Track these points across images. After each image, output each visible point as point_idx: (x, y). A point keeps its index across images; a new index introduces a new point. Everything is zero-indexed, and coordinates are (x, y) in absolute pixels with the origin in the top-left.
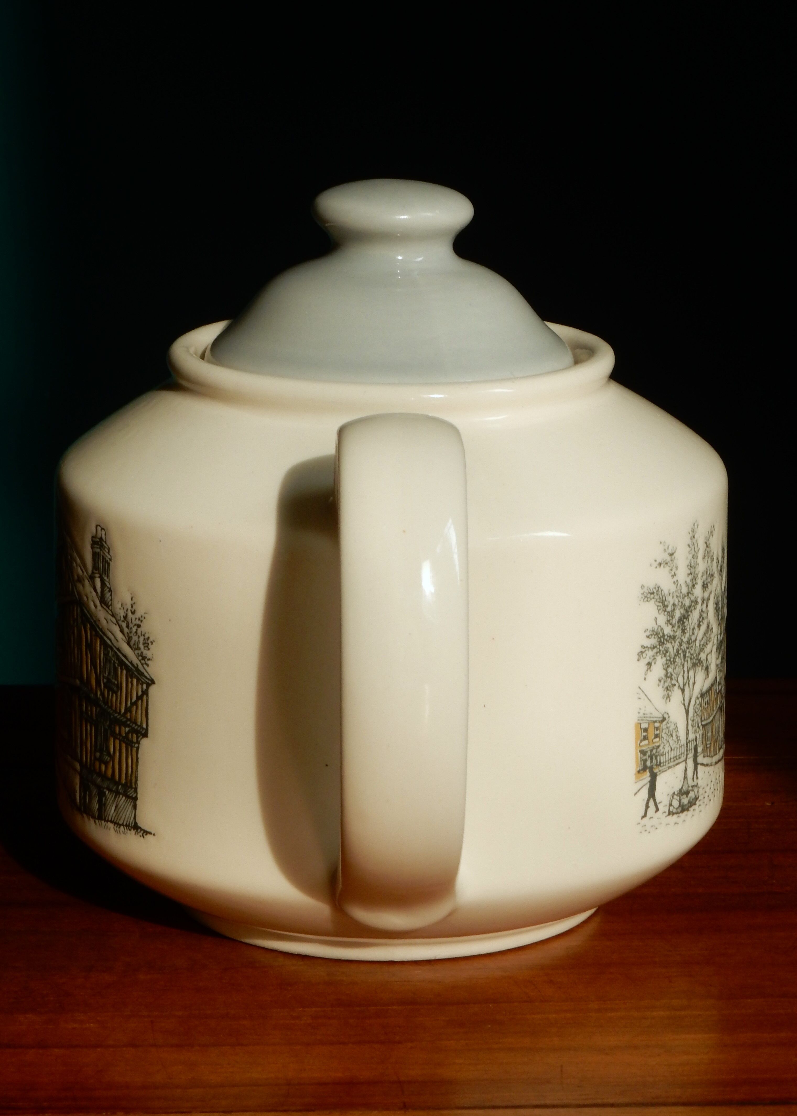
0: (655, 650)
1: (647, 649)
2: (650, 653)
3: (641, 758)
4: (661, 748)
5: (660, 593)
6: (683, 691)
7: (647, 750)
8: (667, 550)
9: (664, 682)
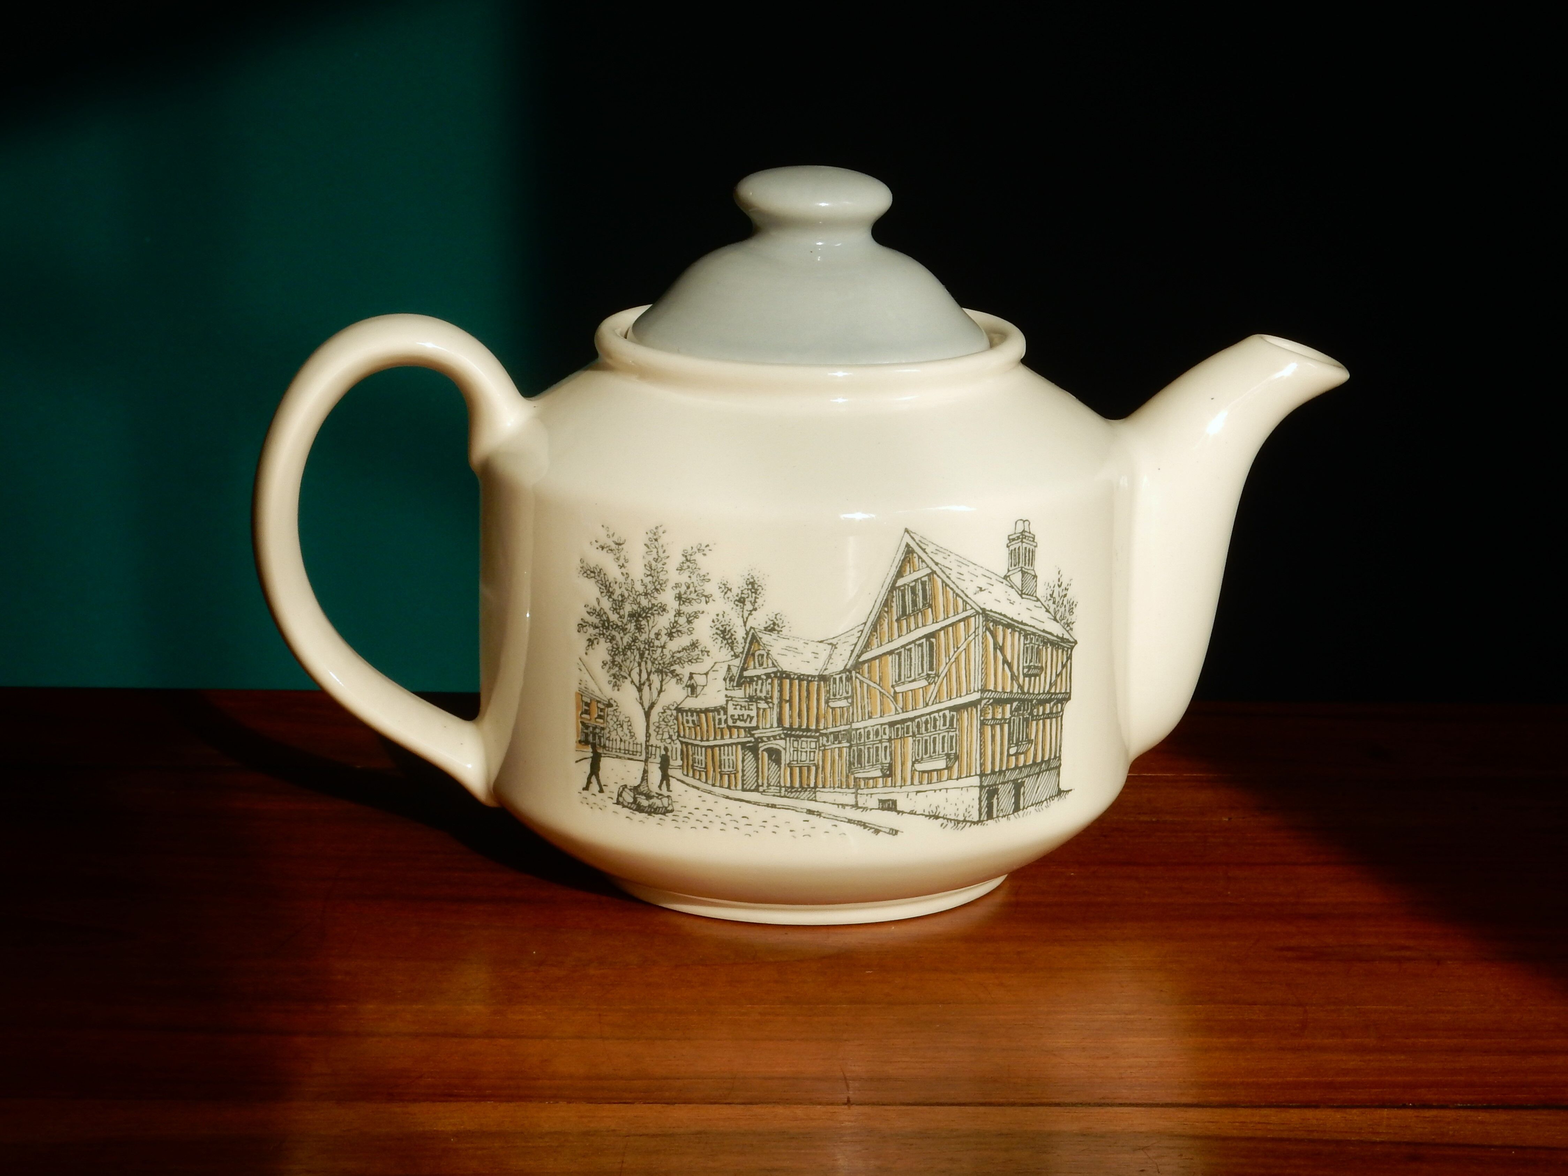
0: (597, 630)
1: (588, 625)
2: (591, 631)
3: (582, 729)
4: (607, 731)
5: (602, 575)
6: (640, 690)
7: (589, 725)
8: (611, 536)
9: (610, 668)
